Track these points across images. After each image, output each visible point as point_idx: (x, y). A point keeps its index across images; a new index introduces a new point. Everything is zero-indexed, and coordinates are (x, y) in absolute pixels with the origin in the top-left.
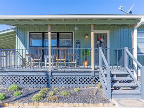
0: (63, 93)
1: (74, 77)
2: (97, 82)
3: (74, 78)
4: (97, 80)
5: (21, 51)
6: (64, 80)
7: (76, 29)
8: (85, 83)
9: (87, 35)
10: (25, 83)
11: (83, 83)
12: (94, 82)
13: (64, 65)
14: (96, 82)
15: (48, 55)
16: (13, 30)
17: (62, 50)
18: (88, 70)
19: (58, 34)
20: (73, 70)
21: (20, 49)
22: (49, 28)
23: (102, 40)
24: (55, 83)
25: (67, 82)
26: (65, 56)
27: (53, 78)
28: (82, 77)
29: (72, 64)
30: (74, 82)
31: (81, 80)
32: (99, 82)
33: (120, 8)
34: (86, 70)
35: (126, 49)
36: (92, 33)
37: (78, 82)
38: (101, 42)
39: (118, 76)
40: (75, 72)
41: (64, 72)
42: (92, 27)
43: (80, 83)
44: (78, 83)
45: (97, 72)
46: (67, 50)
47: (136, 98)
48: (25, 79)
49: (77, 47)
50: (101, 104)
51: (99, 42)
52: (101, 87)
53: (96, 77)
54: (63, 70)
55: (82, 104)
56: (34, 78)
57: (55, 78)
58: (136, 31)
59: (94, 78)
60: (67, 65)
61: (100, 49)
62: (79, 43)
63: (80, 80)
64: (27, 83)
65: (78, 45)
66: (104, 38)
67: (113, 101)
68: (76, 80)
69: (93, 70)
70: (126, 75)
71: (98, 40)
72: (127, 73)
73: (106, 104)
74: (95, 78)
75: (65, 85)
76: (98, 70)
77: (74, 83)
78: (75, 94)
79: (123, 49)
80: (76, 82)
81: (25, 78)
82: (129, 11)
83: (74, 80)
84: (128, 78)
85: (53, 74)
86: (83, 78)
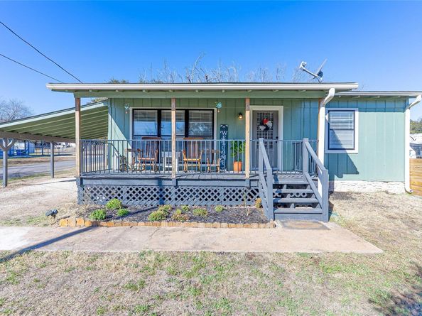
0: (197, 212)
1: (215, 188)
2: (255, 197)
3: (216, 191)
4: (255, 194)
5: (120, 143)
6: (197, 194)
7: (220, 105)
8: (234, 200)
9: (240, 114)
10: (131, 198)
11: (231, 200)
12: (249, 197)
13: (198, 170)
14: (252, 197)
15: (171, 151)
16: (102, 105)
17: (194, 143)
18: (240, 177)
19: (187, 111)
20: (214, 177)
21: (114, 141)
22: (173, 104)
23: (269, 124)
24: (182, 199)
25: (203, 197)
26: (199, 154)
27: (179, 190)
28: (228, 188)
29: (213, 168)
30: (215, 197)
31: (228, 194)
32: (258, 197)
33: (301, 66)
34: (235, 177)
35: (306, 142)
36: (248, 114)
37: (222, 197)
38: (267, 128)
39: (289, 186)
40: (218, 180)
41: (199, 180)
42: (248, 102)
43: (225, 200)
44: (222, 199)
45: (255, 180)
46: (203, 142)
47: (314, 220)
48: (131, 192)
49: (221, 136)
50: (255, 225)
51: (262, 128)
52: (261, 206)
53: (253, 188)
54: (196, 177)
55: (226, 224)
56: (146, 190)
57: (182, 190)
58: (322, 110)
59: (249, 191)
60: (204, 170)
61: (261, 140)
62: (226, 129)
63: (225, 194)
64: (134, 198)
65: (225, 133)
66: (272, 120)
67: (277, 223)
68: (219, 194)
69: (247, 176)
70: (305, 186)
71: (262, 124)
72: (306, 182)
73: (262, 225)
74: (252, 191)
75: (199, 202)
76: (257, 178)
77: (215, 200)
78: (216, 214)
79: (300, 141)
80: (218, 197)
81: (131, 189)
82: (318, 72)
83: (215, 194)
84: (308, 190)
85: (180, 183)
86: (231, 191)
